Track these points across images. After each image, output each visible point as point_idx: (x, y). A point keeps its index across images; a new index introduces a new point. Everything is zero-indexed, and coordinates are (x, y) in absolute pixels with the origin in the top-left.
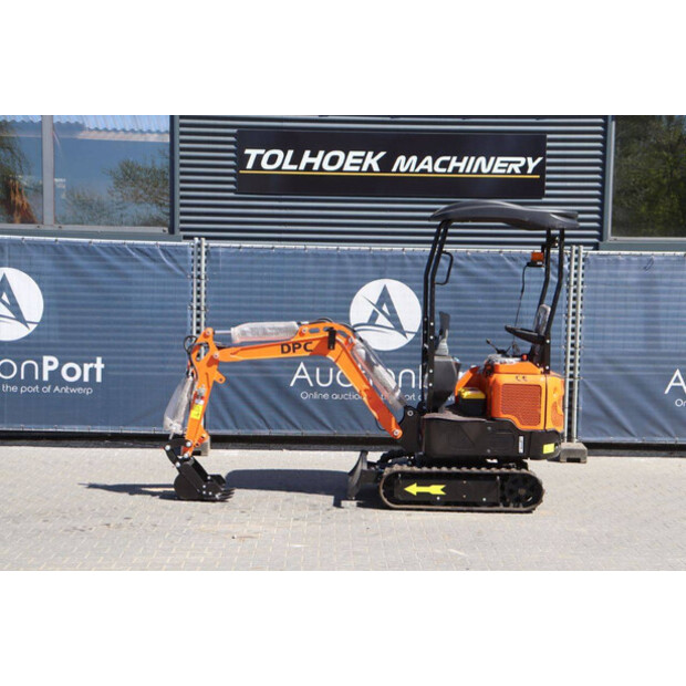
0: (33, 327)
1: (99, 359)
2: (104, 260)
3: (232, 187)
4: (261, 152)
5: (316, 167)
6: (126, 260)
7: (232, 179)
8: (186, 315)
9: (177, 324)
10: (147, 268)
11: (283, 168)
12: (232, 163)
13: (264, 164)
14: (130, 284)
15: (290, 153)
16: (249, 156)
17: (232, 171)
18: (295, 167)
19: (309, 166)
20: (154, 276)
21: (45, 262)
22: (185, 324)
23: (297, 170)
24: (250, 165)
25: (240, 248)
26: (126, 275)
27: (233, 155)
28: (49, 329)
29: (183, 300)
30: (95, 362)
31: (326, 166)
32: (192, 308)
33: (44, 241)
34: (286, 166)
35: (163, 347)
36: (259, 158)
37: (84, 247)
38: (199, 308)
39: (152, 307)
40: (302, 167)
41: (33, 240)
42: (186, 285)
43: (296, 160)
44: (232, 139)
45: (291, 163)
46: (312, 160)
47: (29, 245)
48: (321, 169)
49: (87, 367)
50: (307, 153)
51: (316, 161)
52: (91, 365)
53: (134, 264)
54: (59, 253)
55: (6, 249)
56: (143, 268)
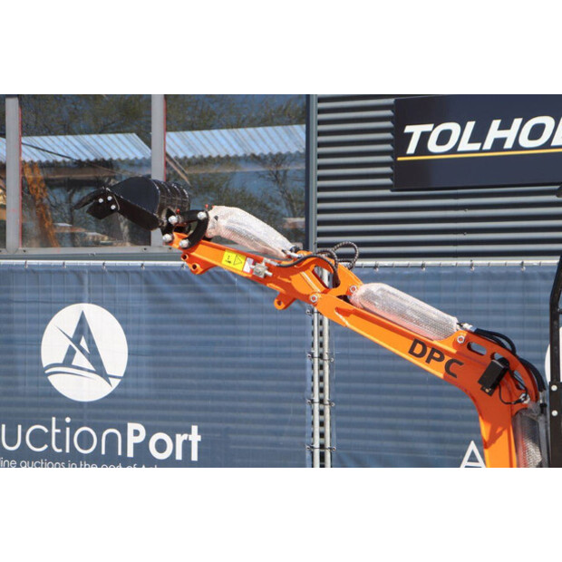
0: (115, 382)
1: (195, 429)
2: (199, 290)
3: (388, 181)
4: (428, 127)
5: (508, 145)
6: (227, 290)
7: (388, 170)
8: (303, 366)
9: (294, 378)
10: (254, 300)
11: (459, 149)
12: (388, 147)
13: (432, 145)
14: (234, 322)
15: (470, 126)
16: (410, 135)
17: (388, 158)
18: (476, 146)
19: (499, 143)
20: (262, 311)
21: (131, 295)
22: (303, 378)
23: (481, 151)
24: (411, 149)
25: (375, 267)
26: (228, 311)
27: (388, 136)
28: (137, 385)
29: (301, 345)
30: (189, 432)
31: (525, 141)
32: (313, 357)
33: (129, 267)
34: (465, 146)
35: (274, 411)
36: (425, 137)
37: (175, 273)
38: (321, 356)
39: (260, 355)
40: (488, 144)
41: (116, 267)
42: (303, 322)
43: (478, 136)
44: (389, 113)
45: (471, 141)
46: (502, 134)
47: (111, 272)
48: (516, 146)
49: (180, 438)
50: (496, 123)
51: (510, 135)
52: (185, 436)
53: (238, 295)
54: (147, 282)
55: (86, 279)
56: (249, 300)
